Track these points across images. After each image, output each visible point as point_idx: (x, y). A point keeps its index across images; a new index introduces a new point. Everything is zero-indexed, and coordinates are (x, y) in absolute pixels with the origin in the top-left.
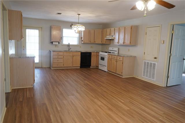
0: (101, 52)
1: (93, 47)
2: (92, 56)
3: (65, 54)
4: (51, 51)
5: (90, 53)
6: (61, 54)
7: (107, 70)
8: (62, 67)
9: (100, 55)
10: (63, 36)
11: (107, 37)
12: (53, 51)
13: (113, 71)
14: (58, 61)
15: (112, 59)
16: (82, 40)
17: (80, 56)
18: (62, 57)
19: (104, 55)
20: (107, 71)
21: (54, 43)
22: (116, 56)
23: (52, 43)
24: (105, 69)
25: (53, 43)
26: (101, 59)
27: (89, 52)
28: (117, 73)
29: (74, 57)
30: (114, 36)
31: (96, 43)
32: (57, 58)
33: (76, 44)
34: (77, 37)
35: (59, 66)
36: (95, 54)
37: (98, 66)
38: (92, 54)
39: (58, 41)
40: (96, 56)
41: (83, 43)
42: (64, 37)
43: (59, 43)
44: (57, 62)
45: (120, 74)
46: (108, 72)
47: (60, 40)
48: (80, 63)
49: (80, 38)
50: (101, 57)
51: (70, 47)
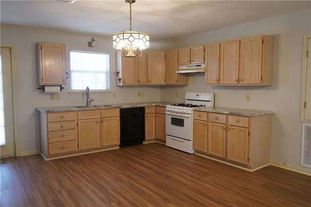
0: (170, 106)
1: (142, 95)
2: (146, 115)
3: (81, 115)
4: (39, 112)
5: (142, 109)
6: (71, 116)
7: (194, 150)
8: (74, 152)
9: (170, 113)
10: (70, 70)
11: (180, 68)
12: (48, 112)
13: (214, 154)
14: (62, 136)
15: (210, 124)
16: (120, 80)
17: (119, 118)
18: (74, 125)
19: (181, 113)
20: (192, 152)
21: (47, 89)
22: (225, 116)
23: (42, 88)
24: (189, 148)
25: (46, 87)
26: (172, 124)
27: (138, 106)
28: (229, 158)
29: (104, 123)
30: (203, 66)
31: (153, 83)
32: (61, 129)
33: (104, 89)
34: (106, 73)
35: (64, 151)
36: (153, 111)
37: (163, 139)
38: (147, 111)
39: (60, 83)
40: (154, 115)
41: (121, 84)
42: (73, 71)
43: (62, 88)
44: (60, 139)
45: (243, 162)
46: (197, 156)
47: (64, 81)
48: (119, 137)
49: (114, 74)
50: (172, 118)
51: (91, 97)
